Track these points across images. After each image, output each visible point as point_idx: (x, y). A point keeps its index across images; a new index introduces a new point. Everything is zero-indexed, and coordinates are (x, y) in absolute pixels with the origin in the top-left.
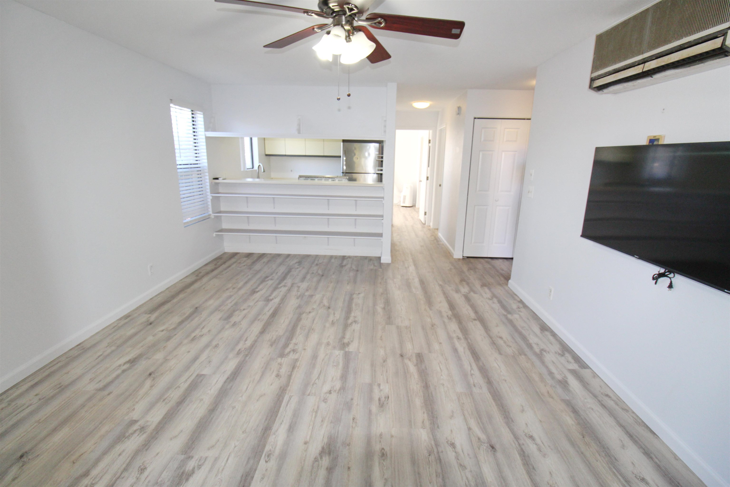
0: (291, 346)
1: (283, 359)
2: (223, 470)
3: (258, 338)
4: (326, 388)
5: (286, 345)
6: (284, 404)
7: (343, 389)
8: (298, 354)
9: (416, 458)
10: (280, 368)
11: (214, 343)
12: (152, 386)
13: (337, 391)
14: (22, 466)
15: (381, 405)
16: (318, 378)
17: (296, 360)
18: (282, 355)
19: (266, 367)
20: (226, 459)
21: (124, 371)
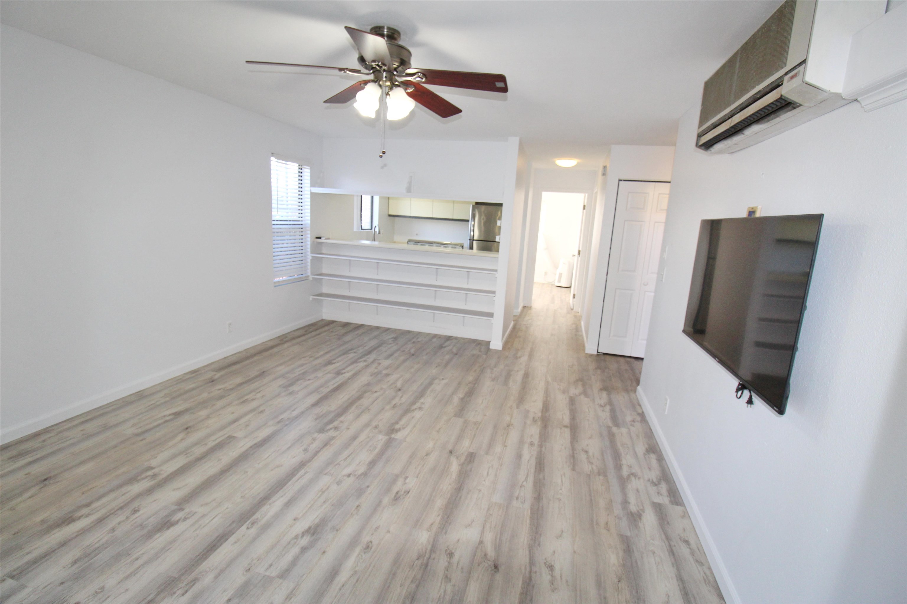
0: (335, 424)
1: (320, 434)
2: (204, 527)
3: (307, 410)
4: (346, 471)
5: (331, 421)
6: (295, 478)
7: (365, 474)
8: (338, 432)
9: (401, 559)
10: (312, 443)
11: (261, 409)
12: (182, 439)
13: (357, 476)
14: (42, 487)
15: (397, 498)
16: (345, 460)
17: (334, 438)
18: (321, 431)
19: (300, 439)
20: (212, 518)
21: (166, 421)
